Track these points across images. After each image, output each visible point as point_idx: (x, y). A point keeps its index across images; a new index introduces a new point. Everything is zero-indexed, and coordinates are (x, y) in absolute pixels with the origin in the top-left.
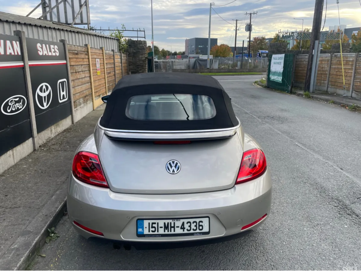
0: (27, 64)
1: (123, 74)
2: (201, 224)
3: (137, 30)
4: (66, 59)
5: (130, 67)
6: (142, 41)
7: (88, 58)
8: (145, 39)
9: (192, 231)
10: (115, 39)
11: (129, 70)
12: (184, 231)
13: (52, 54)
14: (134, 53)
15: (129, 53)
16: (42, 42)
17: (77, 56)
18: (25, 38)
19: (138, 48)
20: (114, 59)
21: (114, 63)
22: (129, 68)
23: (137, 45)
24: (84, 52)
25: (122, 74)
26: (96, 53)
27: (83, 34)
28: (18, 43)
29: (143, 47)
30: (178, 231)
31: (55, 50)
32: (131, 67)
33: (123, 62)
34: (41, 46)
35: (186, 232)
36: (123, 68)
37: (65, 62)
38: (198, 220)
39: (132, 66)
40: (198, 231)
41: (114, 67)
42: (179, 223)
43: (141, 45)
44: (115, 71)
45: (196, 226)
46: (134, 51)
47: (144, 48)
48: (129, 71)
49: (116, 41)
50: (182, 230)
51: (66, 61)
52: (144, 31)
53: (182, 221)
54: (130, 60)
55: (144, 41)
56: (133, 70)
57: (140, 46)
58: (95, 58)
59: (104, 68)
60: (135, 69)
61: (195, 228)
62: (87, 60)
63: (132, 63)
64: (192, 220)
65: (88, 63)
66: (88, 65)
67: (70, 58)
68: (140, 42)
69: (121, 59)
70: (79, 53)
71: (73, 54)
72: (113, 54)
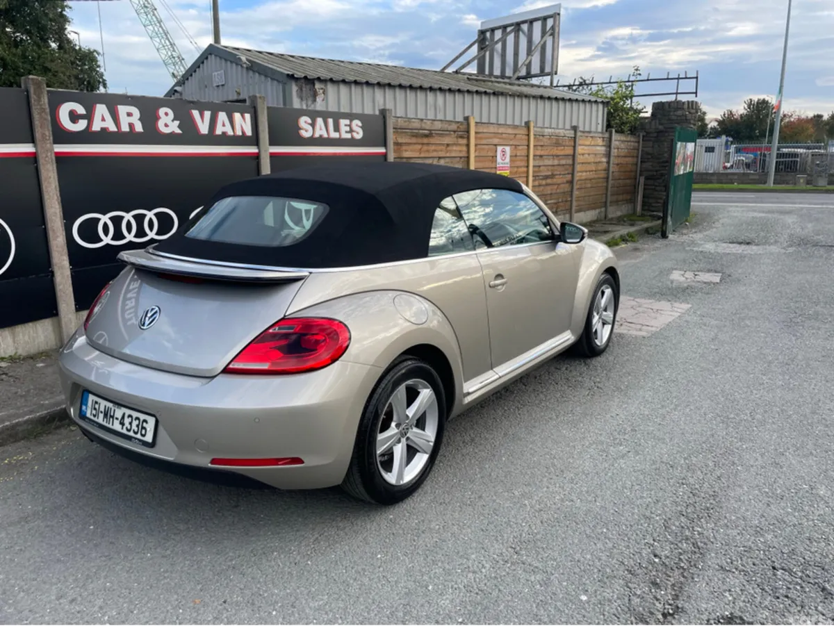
0: (266, 151)
1: (611, 182)
2: (145, 424)
3: (677, 77)
4: (385, 145)
5: (645, 165)
6: (684, 103)
7: (468, 145)
8: (696, 96)
9: (131, 434)
10: (596, 102)
11: (641, 171)
12: (122, 428)
13: (340, 135)
14: (659, 132)
15: (647, 133)
16: (313, 115)
17: (425, 140)
18: (266, 108)
19: (669, 119)
20: (574, 147)
21: (574, 156)
22: (641, 167)
23: (670, 111)
24: (455, 132)
25: (607, 182)
26: (502, 134)
27: (510, 95)
28: (248, 116)
29: (686, 116)
30: (117, 426)
31: (351, 128)
32: (648, 165)
33: (612, 154)
34: (310, 121)
35: (124, 431)
36: (611, 165)
37: (382, 150)
38: (142, 417)
39: (651, 164)
40: (139, 436)
41: (573, 165)
42: (119, 413)
43: (679, 113)
44: (573, 174)
45: (138, 426)
46: (661, 127)
47: (686, 120)
48: (640, 175)
49: (601, 106)
50: (121, 426)
51: (386, 149)
52: (697, 78)
53: (124, 410)
54: (645, 149)
55: (688, 102)
56: (651, 173)
57: (676, 115)
58: (496, 145)
59: (528, 167)
60: (656, 171)
61: (136, 430)
62: (465, 148)
63: (650, 157)
64: (135, 414)
65: (464, 154)
66: (466, 159)
67: (396, 144)
68: (677, 105)
69: (609, 146)
70: (436, 134)
71: (413, 136)
72: (573, 136)
